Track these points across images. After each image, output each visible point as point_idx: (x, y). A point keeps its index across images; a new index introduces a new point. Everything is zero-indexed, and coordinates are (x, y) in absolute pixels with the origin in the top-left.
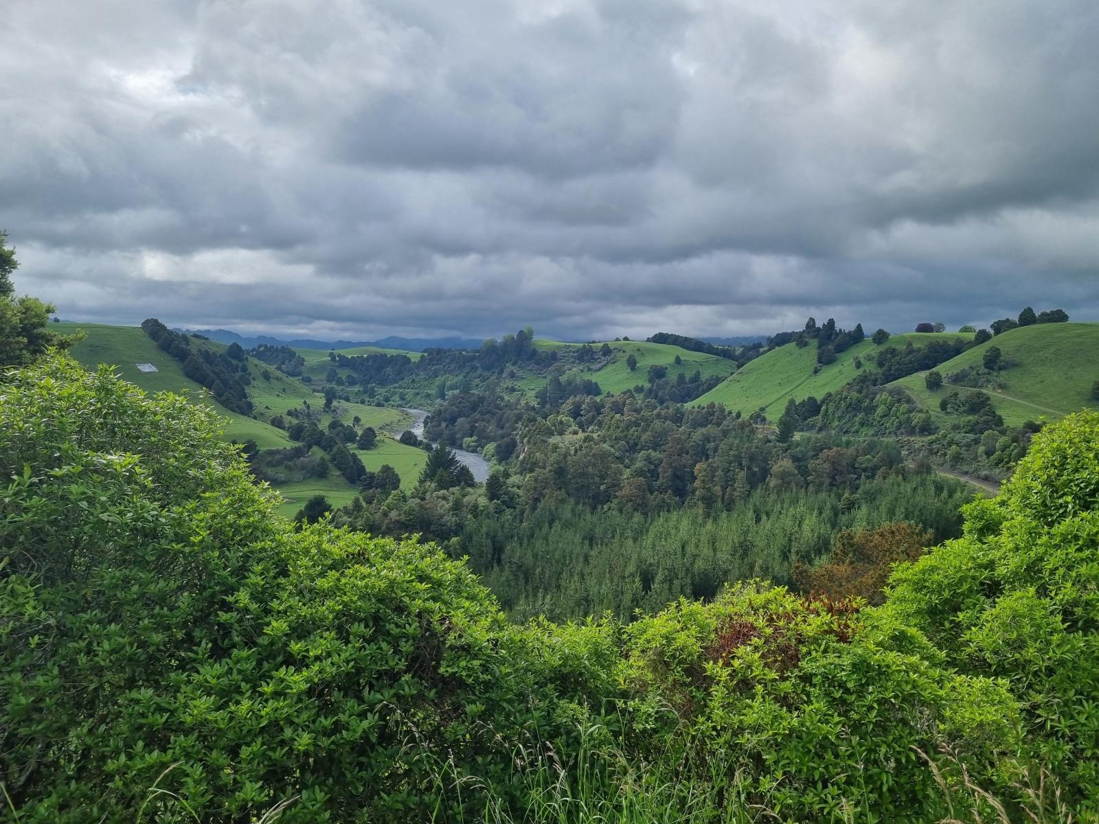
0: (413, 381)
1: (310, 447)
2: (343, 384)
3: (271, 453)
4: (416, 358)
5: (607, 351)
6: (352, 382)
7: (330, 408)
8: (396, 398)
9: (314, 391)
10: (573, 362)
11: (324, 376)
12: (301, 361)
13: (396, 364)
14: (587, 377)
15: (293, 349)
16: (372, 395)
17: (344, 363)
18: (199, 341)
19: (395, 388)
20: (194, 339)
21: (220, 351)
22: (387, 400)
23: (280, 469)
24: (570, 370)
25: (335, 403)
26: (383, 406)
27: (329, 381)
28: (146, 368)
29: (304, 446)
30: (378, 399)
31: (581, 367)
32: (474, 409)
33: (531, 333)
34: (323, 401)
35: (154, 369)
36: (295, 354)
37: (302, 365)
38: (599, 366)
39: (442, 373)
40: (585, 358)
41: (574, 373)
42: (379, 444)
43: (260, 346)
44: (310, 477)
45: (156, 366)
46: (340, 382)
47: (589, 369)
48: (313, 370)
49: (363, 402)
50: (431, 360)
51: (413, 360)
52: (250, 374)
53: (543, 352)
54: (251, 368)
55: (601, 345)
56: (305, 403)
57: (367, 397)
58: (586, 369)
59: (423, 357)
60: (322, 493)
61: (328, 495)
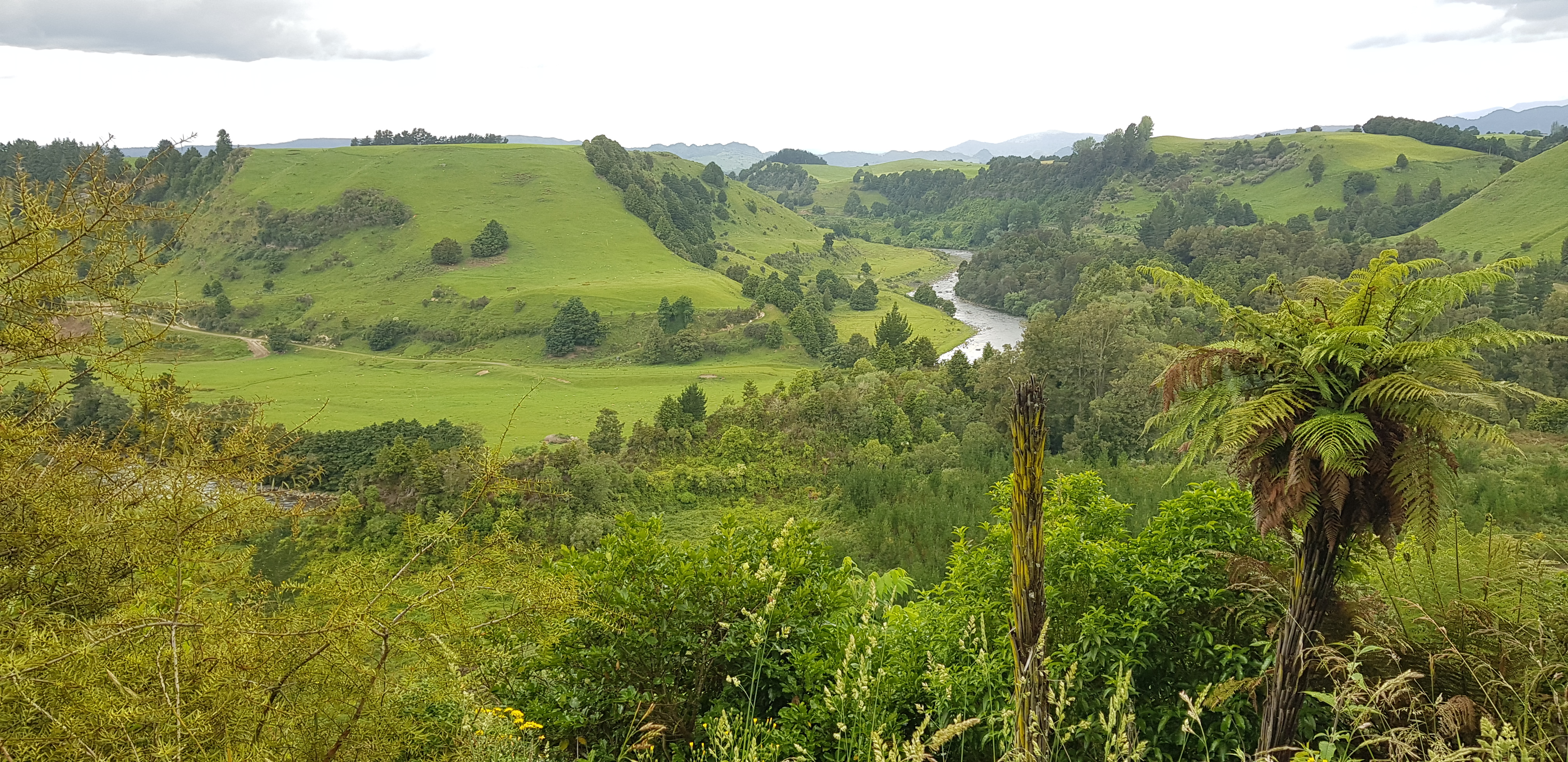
0: (967, 207)
1: (761, 307)
2: (867, 216)
3: (711, 314)
4: (972, 173)
5: (1277, 150)
6: (881, 212)
7: (829, 251)
8: (939, 234)
10: (1216, 171)
12: (813, 186)
13: (944, 184)
14: (1236, 194)
16: (906, 231)
17: (872, 184)
18: (666, 161)
19: (939, 219)
20: (661, 159)
21: (693, 174)
22: (923, 237)
24: (1209, 182)
26: (915, 247)
29: (756, 306)
30: (913, 236)
31: (1230, 178)
33: (1149, 123)
34: (821, 241)
37: (814, 189)
38: (1259, 175)
39: (1009, 195)
40: (1238, 162)
41: (1211, 188)
42: (882, 303)
44: (756, 347)
46: (862, 213)
47: (1242, 182)
48: (827, 195)
49: (888, 242)
50: (994, 175)
51: (968, 177)
52: (729, 205)
53: (1167, 156)
54: (732, 197)
55: (1267, 141)
56: (798, 244)
57: (898, 233)
58: (1237, 181)
59: (981, 172)
60: (769, 370)
61: (777, 373)
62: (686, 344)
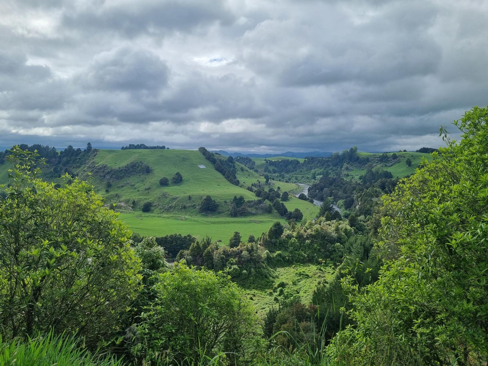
0: (301, 171)
1: (265, 200)
2: (271, 173)
3: (249, 202)
4: (302, 161)
5: (395, 157)
6: (275, 172)
7: (268, 183)
8: (294, 178)
9: (261, 175)
10: (377, 162)
11: (263, 169)
12: (254, 163)
13: (293, 164)
14: (385, 169)
15: (251, 158)
16: (283, 178)
17: (272, 163)
18: (218, 156)
19: (293, 174)
20: (216, 155)
21: (225, 160)
22: (290, 180)
23: (253, 208)
24: (376, 166)
25: (269, 181)
26: (289, 182)
27: (265, 171)
28: (202, 167)
29: (262, 199)
30: (286, 179)
31: (382, 165)
32: (331, 184)
33: (356, 149)
34: (265, 180)
35: (204, 167)
36: (251, 160)
37: (254, 164)
38: (391, 164)
39: (314, 167)
40: (384, 160)
41: (378, 167)
42: (290, 199)
43: (238, 157)
44: (265, 213)
45: (205, 166)
46: (269, 172)
47: (386, 166)
48: (258, 166)
49: (280, 180)
50: (309, 162)
51: (301, 162)
52: (236, 169)
53: (362, 158)
54: (236, 166)
55: (392, 154)
56: (258, 181)
57: (281, 178)
58: (384, 166)
59: (305, 161)
60: (270, 219)
61: (273, 220)
62: (244, 211)
